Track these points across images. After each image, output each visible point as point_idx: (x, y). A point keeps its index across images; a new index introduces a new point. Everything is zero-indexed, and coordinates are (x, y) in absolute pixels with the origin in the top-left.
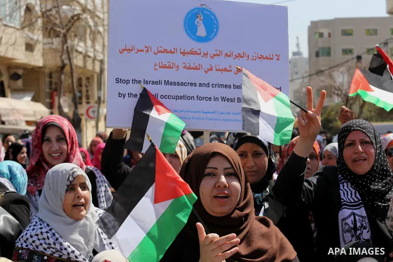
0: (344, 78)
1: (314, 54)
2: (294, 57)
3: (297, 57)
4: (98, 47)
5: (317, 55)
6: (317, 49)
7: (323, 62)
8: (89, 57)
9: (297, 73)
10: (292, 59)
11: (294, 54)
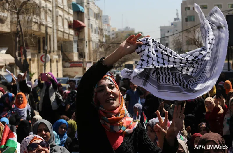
0: (199, 34)
1: (184, 20)
2: (175, 21)
3: (177, 21)
4: (49, 20)
5: (187, 20)
6: (186, 17)
7: (189, 24)
8: (43, 25)
9: (177, 31)
10: (174, 22)
11: (175, 19)
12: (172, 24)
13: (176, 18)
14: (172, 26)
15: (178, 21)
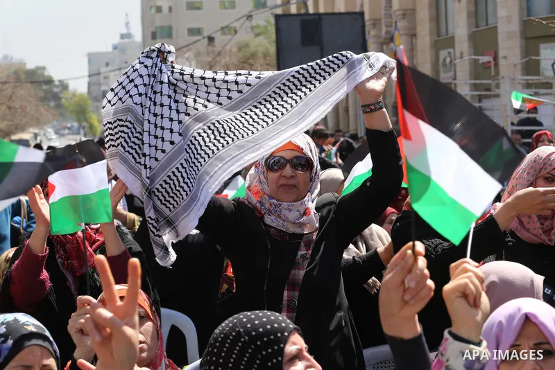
1: (149, 36)
2: (123, 41)
3: (127, 40)
5: (154, 36)
6: (153, 29)
9: (126, 62)
10: (119, 43)
11: (123, 36)
12: (115, 48)
13: (125, 34)
14: (115, 51)
15: (130, 40)
